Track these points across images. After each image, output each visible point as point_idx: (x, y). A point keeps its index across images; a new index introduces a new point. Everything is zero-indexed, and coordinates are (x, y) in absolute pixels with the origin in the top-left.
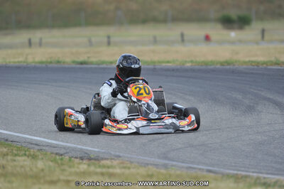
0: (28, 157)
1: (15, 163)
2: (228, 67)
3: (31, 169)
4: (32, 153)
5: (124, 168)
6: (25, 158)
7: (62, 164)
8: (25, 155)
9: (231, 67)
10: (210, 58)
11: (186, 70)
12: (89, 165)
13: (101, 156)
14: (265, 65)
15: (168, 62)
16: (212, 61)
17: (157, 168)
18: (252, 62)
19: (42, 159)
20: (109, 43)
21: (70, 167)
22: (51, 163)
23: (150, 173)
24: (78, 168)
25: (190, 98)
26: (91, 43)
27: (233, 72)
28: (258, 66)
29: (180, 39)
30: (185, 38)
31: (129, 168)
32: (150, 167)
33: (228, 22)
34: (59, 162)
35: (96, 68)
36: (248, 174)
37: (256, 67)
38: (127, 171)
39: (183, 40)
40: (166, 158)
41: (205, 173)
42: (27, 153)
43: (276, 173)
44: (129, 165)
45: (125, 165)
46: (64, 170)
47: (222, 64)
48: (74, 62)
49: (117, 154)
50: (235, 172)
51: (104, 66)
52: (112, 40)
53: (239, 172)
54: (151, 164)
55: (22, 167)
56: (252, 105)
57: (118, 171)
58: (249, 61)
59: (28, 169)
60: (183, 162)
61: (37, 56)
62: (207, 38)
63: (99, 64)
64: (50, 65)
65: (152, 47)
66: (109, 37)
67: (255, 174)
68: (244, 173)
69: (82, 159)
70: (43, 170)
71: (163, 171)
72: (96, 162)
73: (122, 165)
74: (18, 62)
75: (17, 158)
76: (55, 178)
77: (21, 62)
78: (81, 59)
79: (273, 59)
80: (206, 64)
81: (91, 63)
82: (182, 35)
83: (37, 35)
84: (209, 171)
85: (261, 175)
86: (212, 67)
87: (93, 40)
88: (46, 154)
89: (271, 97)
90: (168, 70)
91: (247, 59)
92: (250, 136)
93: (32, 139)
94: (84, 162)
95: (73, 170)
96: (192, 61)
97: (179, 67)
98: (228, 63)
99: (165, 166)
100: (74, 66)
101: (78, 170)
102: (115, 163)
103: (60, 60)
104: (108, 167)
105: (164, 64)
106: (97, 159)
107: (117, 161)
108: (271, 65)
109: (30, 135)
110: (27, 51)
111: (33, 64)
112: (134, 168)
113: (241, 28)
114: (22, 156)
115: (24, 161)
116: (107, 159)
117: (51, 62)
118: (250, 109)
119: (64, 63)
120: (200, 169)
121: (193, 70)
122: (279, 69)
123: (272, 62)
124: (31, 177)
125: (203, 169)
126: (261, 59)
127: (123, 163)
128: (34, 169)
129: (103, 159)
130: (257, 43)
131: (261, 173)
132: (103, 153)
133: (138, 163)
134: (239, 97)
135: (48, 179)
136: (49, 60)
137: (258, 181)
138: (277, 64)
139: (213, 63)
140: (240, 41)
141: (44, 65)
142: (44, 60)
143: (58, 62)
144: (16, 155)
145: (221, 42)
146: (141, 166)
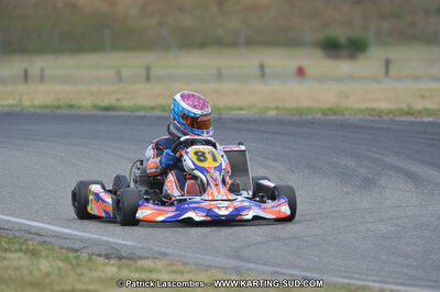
0: (26, 253)
1: (6, 263)
2: (334, 117)
3: (31, 273)
4: (31, 247)
5: (175, 272)
6: (21, 255)
7: (79, 265)
8: (21, 250)
9: (339, 117)
10: (306, 103)
11: (269, 122)
12: (119, 267)
13: (138, 253)
14: (391, 116)
15: (241, 109)
16: (308, 109)
17: (225, 273)
18: (373, 110)
19: (47, 257)
20: (148, 78)
21: (90, 270)
22: (61, 264)
24: (103, 271)
25: (275, 165)
26: (119, 78)
27: (342, 126)
28: (380, 117)
29: (258, 72)
30: (267, 71)
31: (182, 273)
32: (214, 271)
33: (332, 47)
34: (74, 262)
35: (129, 116)
36: (365, 283)
37: (377, 118)
38: (179, 278)
39: (263, 75)
40: (239, 257)
42: (24, 247)
43: (409, 282)
44: (181, 268)
45: (175, 268)
46: (81, 275)
47: (324, 113)
48: (95, 107)
49: (163, 250)
50: (346, 281)
51: (142, 113)
52: (153, 73)
53: (353, 282)
54: (216, 267)
55: (15, 269)
56: (371, 176)
57: (165, 277)
58: (367, 109)
59: (25, 272)
60: (264, 265)
61: (37, 96)
62: (301, 72)
63: (133, 111)
64: (59, 111)
65: (213, 86)
66: (148, 69)
67: (377, 285)
68: (359, 283)
69: (108, 257)
70: (48, 274)
72: (131, 263)
73: (170, 268)
74: (8, 105)
75: (8, 255)
76: (67, 287)
77: (13, 105)
78: (107, 101)
79: (404, 106)
80: (299, 112)
81: (122, 109)
82: (262, 67)
83: (37, 64)
85: (386, 286)
86: (310, 117)
87: (124, 72)
88: (52, 249)
89: (401, 165)
90: (240, 121)
91: (363, 106)
92: (369, 225)
93: (30, 226)
94: (112, 262)
95: (95, 274)
96: (277, 108)
97: (257, 117)
98: (334, 111)
99: (238, 271)
100: (95, 112)
101: (103, 275)
102: (160, 264)
103: (73, 102)
104: (150, 271)
105: (234, 112)
106: (132, 258)
107: (164, 262)
108: (401, 115)
109: (28, 219)
110: (22, 88)
111: (32, 109)
112: (189, 272)
113: (352, 57)
114: (16, 251)
115: (19, 259)
116: (147, 258)
117: (59, 107)
118: (368, 183)
119: (79, 107)
121: (278, 122)
122: (413, 122)
123: (401, 110)
124: (31, 284)
126: (384, 106)
128: (36, 273)
129: (140, 258)
130: (377, 80)
131: (387, 283)
132: (140, 248)
133: (196, 265)
134: (352, 164)
135: (57, 287)
136: (56, 103)
138: (409, 113)
139: (310, 110)
140: (352, 78)
141: (48, 111)
142: (48, 102)
143: (71, 107)
144: (6, 250)
145: (322, 79)
146: (200, 270)
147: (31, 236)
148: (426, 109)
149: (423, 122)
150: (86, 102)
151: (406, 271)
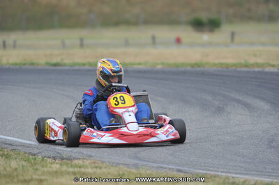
0: (2, 157)
2: (198, 69)
3: (5, 169)
4: (6, 153)
5: (96, 167)
7: (35, 164)
9: (201, 69)
10: (181, 60)
11: (157, 72)
12: (61, 165)
13: (74, 156)
15: (140, 64)
17: (128, 168)
18: (222, 64)
19: (16, 158)
20: (82, 45)
21: (43, 167)
22: (24, 163)
23: (121, 173)
24: (50, 167)
25: (161, 99)
26: (64, 45)
27: (203, 74)
28: (227, 68)
29: (151, 41)
30: (157, 40)
31: (101, 168)
32: (121, 166)
33: (198, 25)
34: (33, 161)
35: (69, 70)
36: (217, 173)
37: (225, 69)
38: (98, 171)
39: (154, 43)
40: (137, 158)
41: (175, 173)
43: (245, 172)
44: (100, 165)
45: (96, 165)
46: (37, 169)
47: (193, 66)
48: (48, 64)
49: (89, 154)
50: (205, 172)
51: (77, 68)
52: (85, 42)
53: (208, 172)
54: (122, 164)
56: (221, 106)
57: (90, 170)
58: (219, 64)
59: (1, 169)
60: (153, 162)
62: (178, 41)
63: (72, 66)
64: (24, 67)
66: (82, 40)
67: (224, 174)
68: (213, 173)
69: (54, 158)
70: (16, 169)
71: (134, 171)
72: (69, 162)
73: (93, 165)
76: (27, 178)
78: (54, 61)
79: (243, 61)
80: (177, 66)
81: (65, 65)
82: (154, 38)
83: (11, 37)
84: (179, 171)
85: (229, 175)
86: (183, 69)
87: (67, 42)
88: (19, 154)
89: (240, 98)
90: (139, 71)
91: (217, 61)
92: (220, 137)
93: (5, 139)
94: (57, 161)
95: (46, 169)
96: (163, 64)
97: (150, 69)
98: (198, 65)
99: (136, 166)
100: (48, 67)
101: (50, 170)
102: (87, 162)
103: (34, 61)
104: (80, 167)
105: (135, 66)
106: (70, 159)
107: (90, 161)
108: (241, 67)
109: (4, 135)
110: (1, 52)
111: (7, 66)
112: (105, 168)
113: (212, 30)
116: (79, 159)
117: (25, 64)
118: (220, 110)
119: (38, 64)
120: (170, 169)
121: (163, 72)
122: (248, 72)
123: (241, 64)
125: (173, 169)
126: (230, 61)
127: (94, 163)
128: (8, 169)
129: (75, 159)
130: (226, 45)
131: (230, 173)
132: (75, 152)
133: (110, 163)
134: (209, 98)
135: (21, 178)
136: (23, 62)
137: (227, 181)
138: (246, 66)
139: (183, 65)
141: (18, 67)
142: (18, 61)
143: (32, 64)
145: (192, 45)
146: (112, 166)
147: (6, 146)
148: (257, 63)
149: (254, 72)
150: (42, 61)
151: (242, 165)
